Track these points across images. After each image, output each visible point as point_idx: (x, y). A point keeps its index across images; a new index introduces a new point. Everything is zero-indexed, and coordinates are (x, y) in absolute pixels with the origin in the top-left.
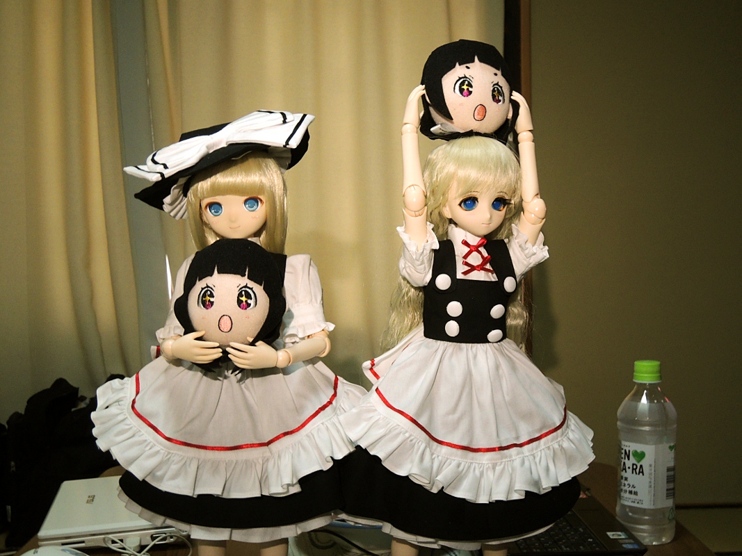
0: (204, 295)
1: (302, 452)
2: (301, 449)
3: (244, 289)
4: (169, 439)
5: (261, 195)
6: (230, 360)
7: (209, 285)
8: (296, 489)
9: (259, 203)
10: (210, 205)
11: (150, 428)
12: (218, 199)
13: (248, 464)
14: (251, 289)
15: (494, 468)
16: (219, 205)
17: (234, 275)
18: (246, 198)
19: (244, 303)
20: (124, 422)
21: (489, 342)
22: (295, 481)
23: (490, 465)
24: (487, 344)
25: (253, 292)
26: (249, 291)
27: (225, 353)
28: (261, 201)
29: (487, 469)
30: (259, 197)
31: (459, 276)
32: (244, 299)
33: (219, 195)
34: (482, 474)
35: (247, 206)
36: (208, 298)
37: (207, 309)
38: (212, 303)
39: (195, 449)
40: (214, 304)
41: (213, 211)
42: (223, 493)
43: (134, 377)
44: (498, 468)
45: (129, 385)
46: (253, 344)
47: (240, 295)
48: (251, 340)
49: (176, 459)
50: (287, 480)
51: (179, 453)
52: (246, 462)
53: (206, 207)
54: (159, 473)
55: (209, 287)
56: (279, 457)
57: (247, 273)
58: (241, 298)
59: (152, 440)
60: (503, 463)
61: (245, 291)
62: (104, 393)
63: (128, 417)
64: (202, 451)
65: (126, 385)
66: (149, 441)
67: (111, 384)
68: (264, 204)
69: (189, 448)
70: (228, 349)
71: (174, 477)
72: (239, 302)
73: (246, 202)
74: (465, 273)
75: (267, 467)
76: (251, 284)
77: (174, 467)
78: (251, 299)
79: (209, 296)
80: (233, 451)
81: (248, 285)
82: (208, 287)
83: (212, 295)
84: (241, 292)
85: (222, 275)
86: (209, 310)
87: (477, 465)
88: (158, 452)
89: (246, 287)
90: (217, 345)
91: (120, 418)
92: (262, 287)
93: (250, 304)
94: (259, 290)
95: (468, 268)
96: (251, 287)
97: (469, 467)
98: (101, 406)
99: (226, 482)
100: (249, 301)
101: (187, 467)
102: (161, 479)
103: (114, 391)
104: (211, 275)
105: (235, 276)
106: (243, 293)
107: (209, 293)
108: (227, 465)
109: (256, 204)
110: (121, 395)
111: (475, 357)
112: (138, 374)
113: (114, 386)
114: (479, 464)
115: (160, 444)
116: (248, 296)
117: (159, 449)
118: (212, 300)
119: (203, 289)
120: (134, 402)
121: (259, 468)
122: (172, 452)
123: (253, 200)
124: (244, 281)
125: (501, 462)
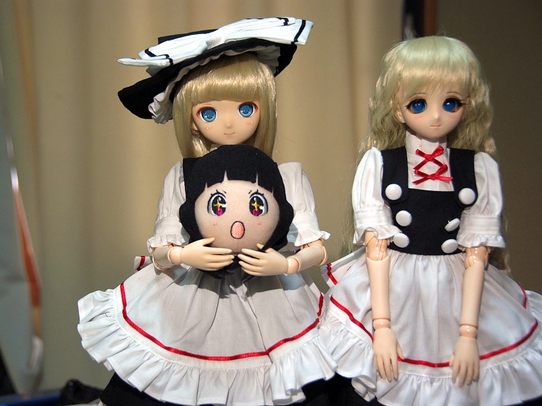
0: (215, 202)
1: (304, 358)
2: (303, 355)
3: (255, 195)
4: (168, 349)
5: (256, 101)
6: (240, 266)
7: (219, 191)
8: (300, 397)
9: (254, 109)
10: (203, 111)
11: (146, 338)
12: (212, 104)
13: (250, 374)
14: (262, 195)
15: (432, 383)
16: (213, 110)
17: (244, 181)
18: (240, 103)
19: (256, 210)
20: (118, 332)
21: (445, 254)
22: (298, 387)
23: (428, 379)
24: (442, 257)
25: (264, 198)
26: (260, 197)
27: (237, 259)
28: (256, 106)
29: (425, 383)
30: (254, 102)
31: (411, 186)
32: (255, 205)
33: (213, 100)
34: (419, 387)
35: (242, 111)
36: (219, 205)
37: (219, 215)
38: (224, 210)
39: (195, 358)
40: (226, 210)
41: (206, 117)
42: (227, 402)
43: (119, 288)
44: (436, 384)
45: (114, 296)
46: (263, 251)
47: (252, 201)
48: (261, 246)
49: (177, 368)
50: (291, 385)
51: (179, 363)
52: (248, 371)
53: (198, 112)
54: (159, 384)
55: (220, 193)
56: (281, 363)
57: (257, 180)
58: (253, 205)
59: (150, 350)
60: (441, 380)
61: (257, 197)
62: (86, 306)
63: (122, 328)
64: (203, 361)
65: (110, 297)
66: (147, 351)
67: (93, 296)
68: (259, 109)
69: (190, 358)
70: (240, 256)
71: (176, 387)
72: (252, 208)
73: (240, 108)
74: (417, 182)
75: (269, 376)
76: (262, 190)
77: (175, 378)
78: (263, 205)
79: (220, 202)
80: (233, 361)
81: (259, 192)
82: (218, 193)
83: (223, 202)
84: (253, 198)
85: (232, 181)
86: (221, 217)
87: (415, 377)
88: (157, 362)
89: (257, 193)
90: (230, 251)
91: (112, 329)
92: (272, 194)
93: (262, 211)
94: (269, 196)
95: (420, 178)
96: (262, 193)
97: (407, 379)
98: (85, 319)
99: (229, 391)
100: (261, 208)
101: (189, 377)
102: (161, 390)
103: (97, 302)
104: (221, 181)
105: (246, 182)
106: (255, 199)
107: (220, 199)
108: (229, 374)
109: (251, 110)
110: (107, 306)
111: (425, 269)
112: (122, 285)
113: (96, 298)
114: (418, 376)
115: (160, 354)
116: (260, 202)
117: (158, 359)
118: (224, 206)
119: (212, 195)
120: (124, 312)
121: (261, 377)
122: (172, 361)
123: (247, 107)
124: (255, 187)
125: (439, 379)
